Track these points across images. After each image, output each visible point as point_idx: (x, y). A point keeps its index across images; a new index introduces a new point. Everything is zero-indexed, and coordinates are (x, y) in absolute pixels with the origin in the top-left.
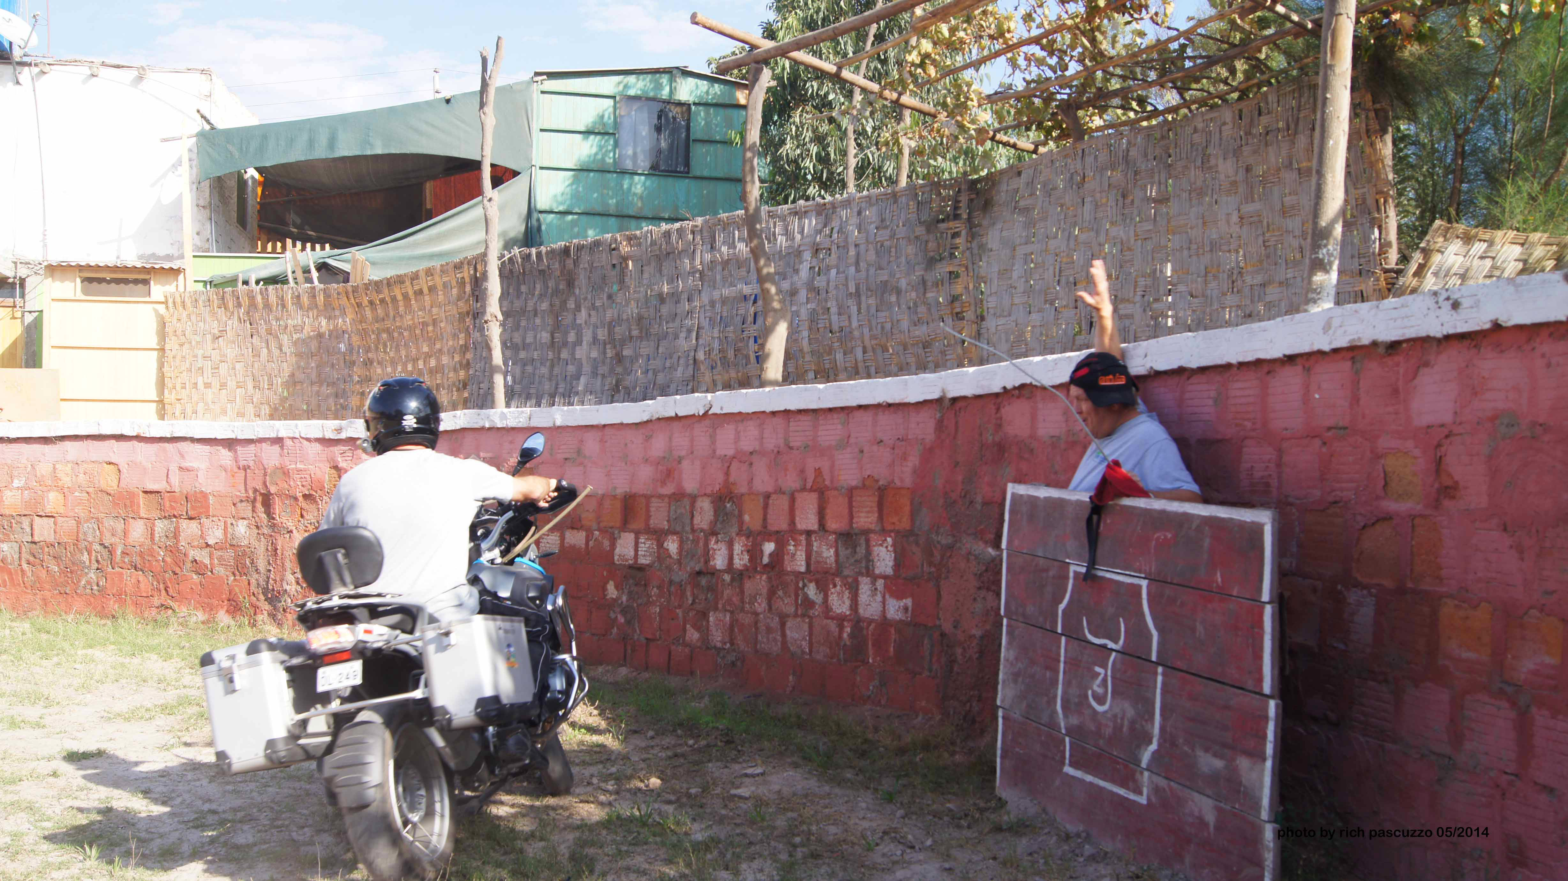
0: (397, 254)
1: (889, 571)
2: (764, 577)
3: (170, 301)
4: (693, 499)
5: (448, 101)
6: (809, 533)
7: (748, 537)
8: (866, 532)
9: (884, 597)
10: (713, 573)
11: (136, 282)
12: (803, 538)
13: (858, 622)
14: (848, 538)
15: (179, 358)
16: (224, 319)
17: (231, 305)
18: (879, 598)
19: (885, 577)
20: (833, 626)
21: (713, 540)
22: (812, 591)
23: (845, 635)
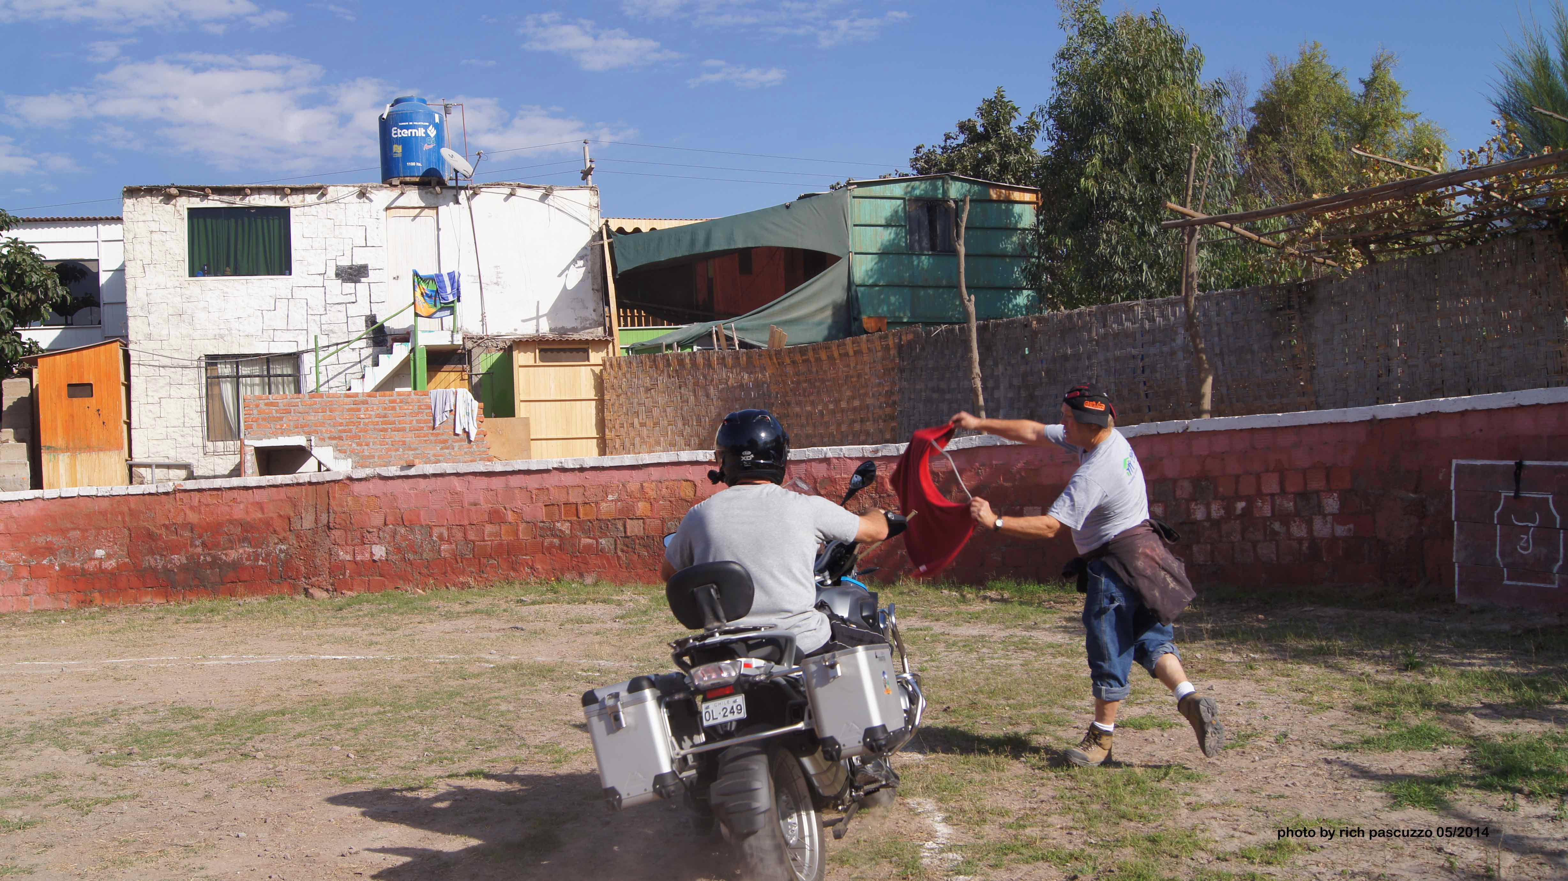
0: (762, 322)
1: (1336, 511)
2: (1238, 522)
3: (608, 363)
4: (1175, 481)
5: (787, 207)
6: (1272, 495)
7: (1223, 500)
8: (1317, 492)
9: (1333, 525)
10: (1195, 522)
11: (578, 350)
12: (1268, 498)
13: (1313, 540)
14: (1303, 495)
15: (617, 405)
16: (655, 375)
17: (661, 366)
18: (1329, 525)
19: (1333, 515)
20: (1295, 544)
21: (1193, 504)
22: (1277, 526)
23: (1304, 548)
